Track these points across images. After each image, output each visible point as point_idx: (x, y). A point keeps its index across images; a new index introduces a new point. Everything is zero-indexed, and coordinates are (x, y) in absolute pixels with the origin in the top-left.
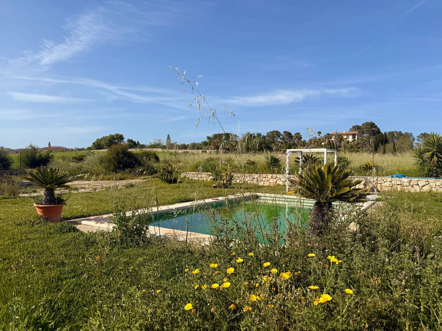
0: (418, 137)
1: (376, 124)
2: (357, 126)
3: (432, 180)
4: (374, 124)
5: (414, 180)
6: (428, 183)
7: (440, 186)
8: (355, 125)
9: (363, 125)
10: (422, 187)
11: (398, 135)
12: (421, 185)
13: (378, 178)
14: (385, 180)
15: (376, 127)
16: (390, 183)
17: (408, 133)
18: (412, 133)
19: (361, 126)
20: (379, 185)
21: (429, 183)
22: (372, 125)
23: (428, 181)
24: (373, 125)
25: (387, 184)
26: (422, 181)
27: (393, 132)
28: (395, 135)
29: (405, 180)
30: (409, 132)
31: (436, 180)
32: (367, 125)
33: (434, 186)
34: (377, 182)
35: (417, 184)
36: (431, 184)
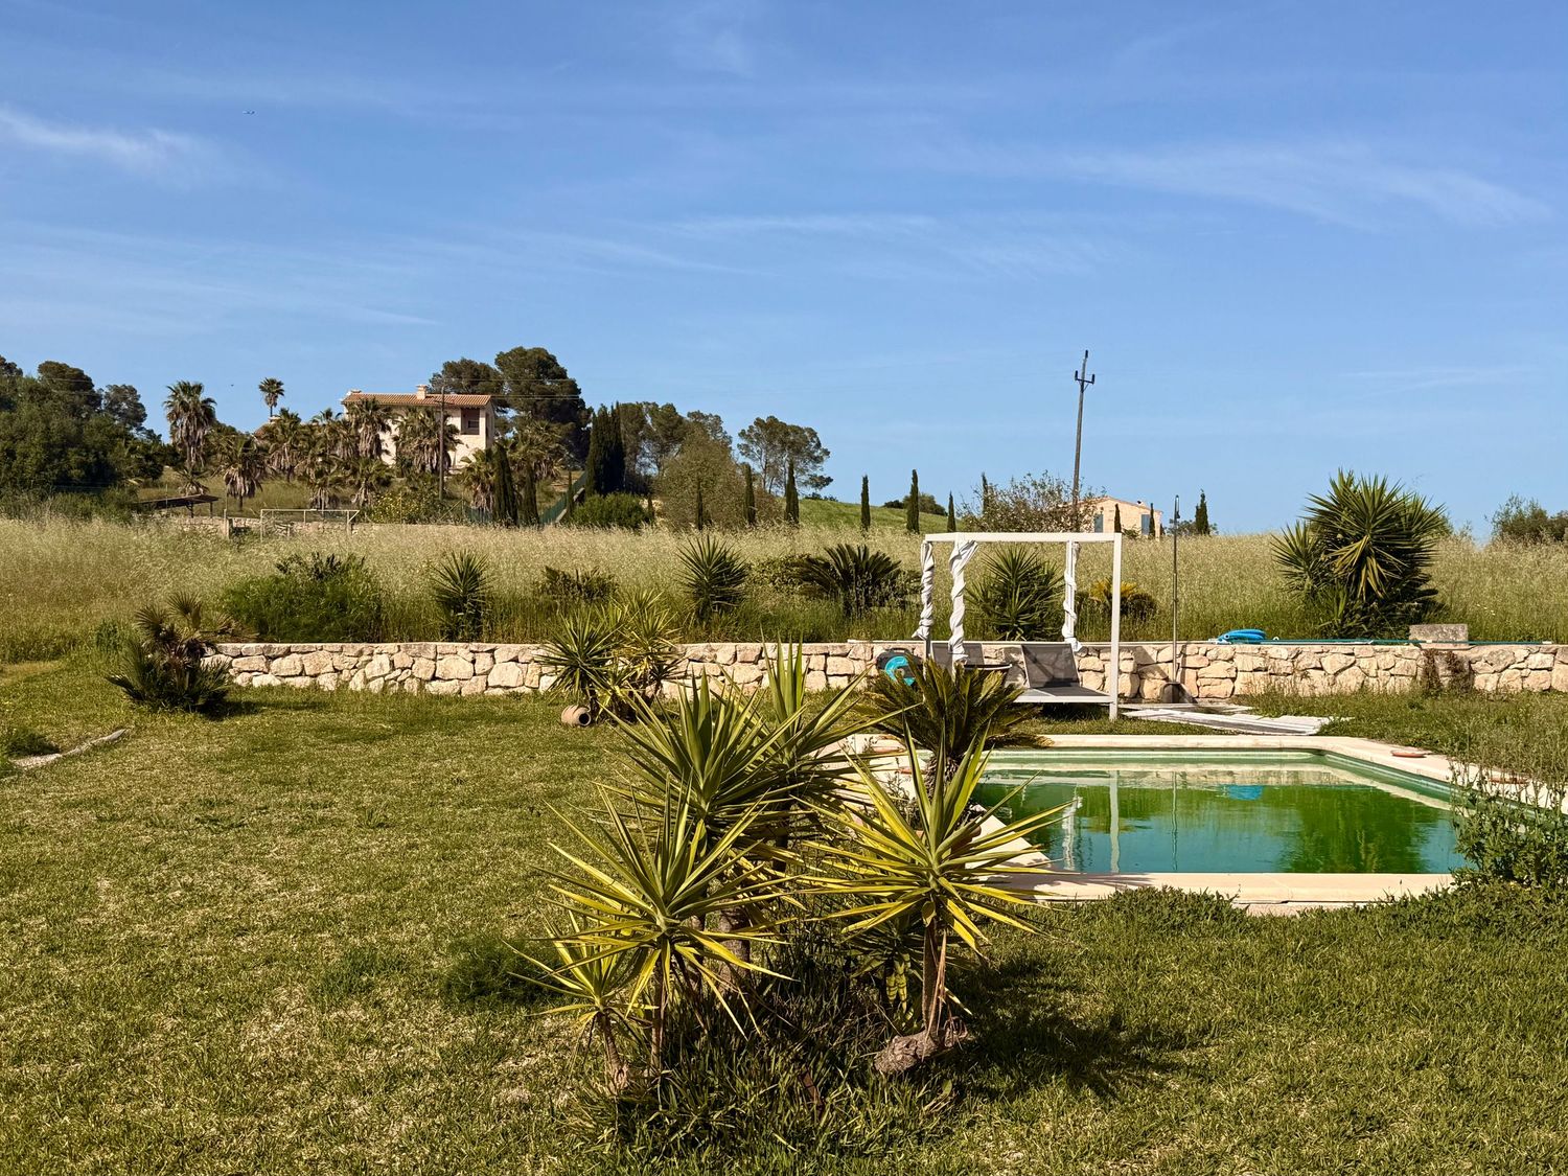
0: (742, 434)
1: (561, 363)
2: (468, 365)
3: (1363, 649)
4: (553, 359)
5: (1310, 651)
6: (1353, 658)
7: (1392, 671)
8: (457, 360)
9: (502, 360)
10: (1336, 674)
11: (663, 421)
12: (1330, 670)
13: (1184, 647)
14: (1212, 654)
15: (562, 374)
16: (1229, 665)
17: (702, 416)
18: (718, 417)
19: (486, 367)
20: (1190, 674)
21: (1355, 662)
22: (545, 365)
23: (1352, 654)
24: (549, 367)
25: (1219, 668)
26: (1335, 655)
27: (639, 407)
28: (649, 420)
29: (1280, 651)
30: (706, 413)
31: (1377, 647)
32: (522, 365)
33: (1373, 673)
34: (1184, 661)
35: (1319, 666)
36: (1363, 663)
